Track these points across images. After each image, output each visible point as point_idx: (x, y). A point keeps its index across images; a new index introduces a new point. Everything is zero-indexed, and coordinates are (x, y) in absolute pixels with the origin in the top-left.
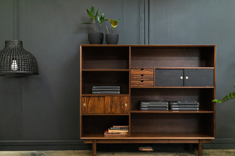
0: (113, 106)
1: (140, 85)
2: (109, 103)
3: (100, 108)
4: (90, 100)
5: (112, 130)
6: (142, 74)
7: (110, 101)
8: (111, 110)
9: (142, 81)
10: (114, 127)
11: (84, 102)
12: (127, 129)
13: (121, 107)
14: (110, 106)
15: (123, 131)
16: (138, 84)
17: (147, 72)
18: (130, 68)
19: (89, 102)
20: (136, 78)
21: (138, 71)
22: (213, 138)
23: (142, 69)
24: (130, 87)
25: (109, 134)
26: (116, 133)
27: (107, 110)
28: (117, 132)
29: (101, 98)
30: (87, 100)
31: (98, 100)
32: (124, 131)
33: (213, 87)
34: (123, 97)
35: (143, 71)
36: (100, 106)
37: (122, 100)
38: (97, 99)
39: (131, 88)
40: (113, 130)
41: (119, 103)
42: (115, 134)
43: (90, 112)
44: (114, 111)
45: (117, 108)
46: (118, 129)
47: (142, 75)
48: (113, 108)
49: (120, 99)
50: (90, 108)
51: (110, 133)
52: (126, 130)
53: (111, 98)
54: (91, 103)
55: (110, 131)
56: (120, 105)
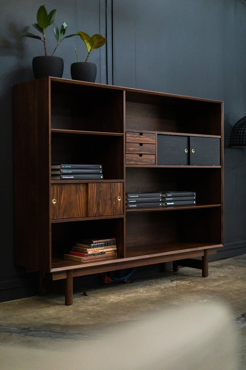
0: (100, 202)
1: (138, 161)
2: (94, 196)
3: (80, 206)
4: (63, 192)
5: (92, 249)
6: (141, 142)
7: (97, 191)
8: (98, 209)
9: (141, 155)
10: (94, 242)
11: (53, 197)
12: (113, 244)
13: (112, 203)
14: (96, 203)
15: (108, 248)
16: (135, 161)
17: (147, 139)
18: (125, 131)
19: (61, 195)
20: (133, 148)
21: (136, 137)
22: (221, 245)
23: (141, 134)
24: (125, 166)
25: (89, 258)
26: (98, 254)
27: (92, 210)
28: (101, 251)
29: (80, 188)
30: (57, 192)
31: (77, 191)
32: (111, 248)
33: (220, 167)
34: (115, 185)
35: (142, 136)
36: (79, 202)
37: (113, 191)
38: (75, 189)
39: (126, 168)
40: (95, 249)
41: (109, 196)
42: (97, 256)
43: (64, 215)
44: (102, 212)
45: (106, 205)
46: (101, 246)
47: (141, 144)
48: (101, 205)
49: (111, 189)
50: (63, 207)
51: (90, 255)
52: (113, 246)
53: (97, 186)
54: (64, 197)
55: (90, 251)
56: (111, 199)
